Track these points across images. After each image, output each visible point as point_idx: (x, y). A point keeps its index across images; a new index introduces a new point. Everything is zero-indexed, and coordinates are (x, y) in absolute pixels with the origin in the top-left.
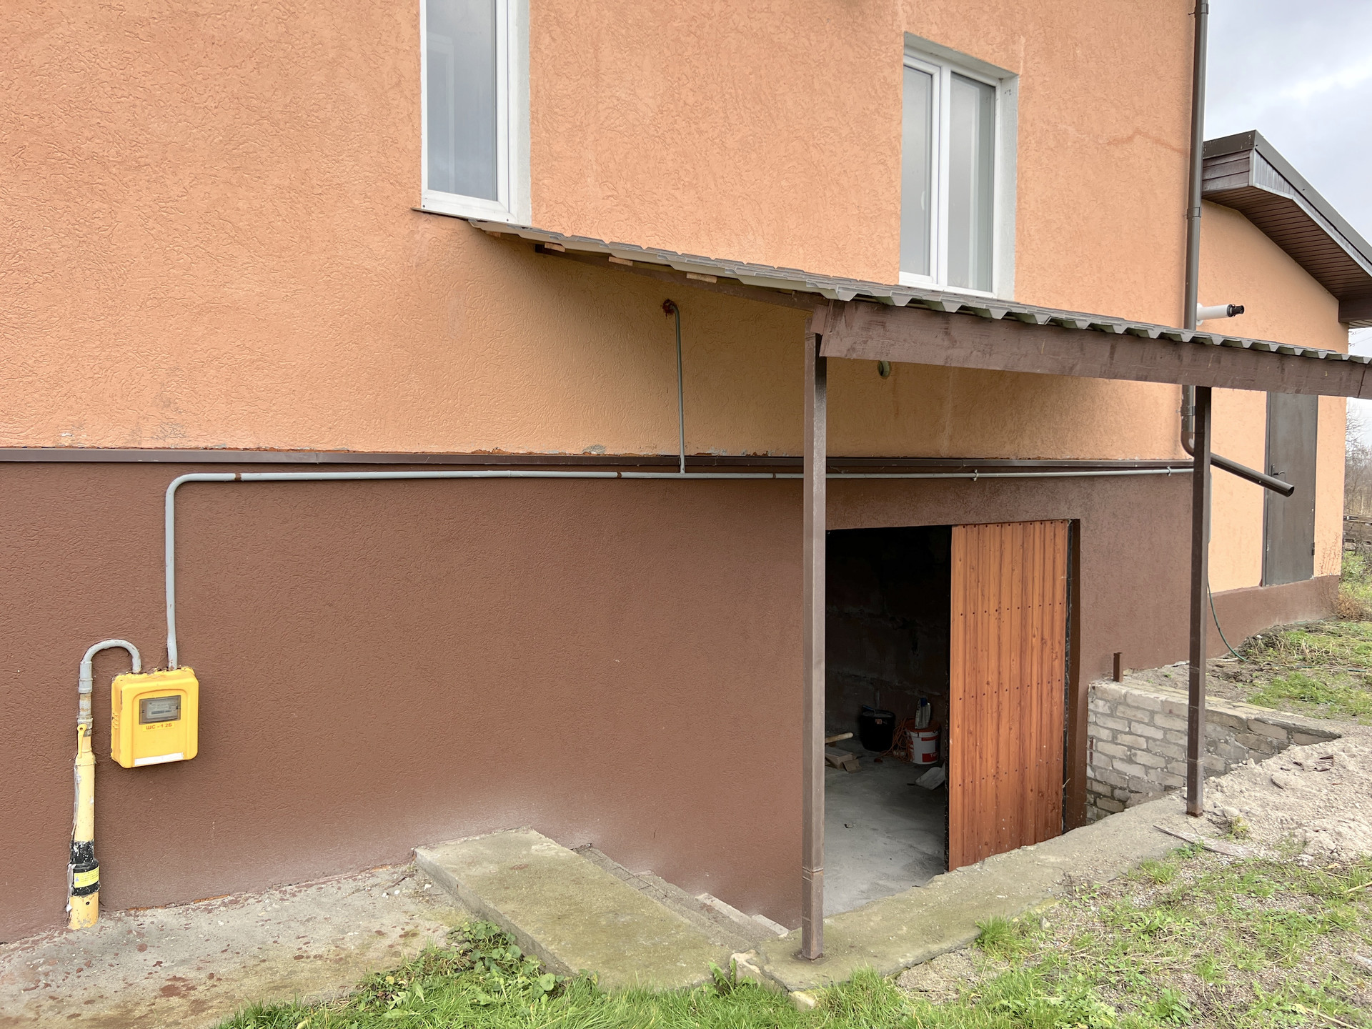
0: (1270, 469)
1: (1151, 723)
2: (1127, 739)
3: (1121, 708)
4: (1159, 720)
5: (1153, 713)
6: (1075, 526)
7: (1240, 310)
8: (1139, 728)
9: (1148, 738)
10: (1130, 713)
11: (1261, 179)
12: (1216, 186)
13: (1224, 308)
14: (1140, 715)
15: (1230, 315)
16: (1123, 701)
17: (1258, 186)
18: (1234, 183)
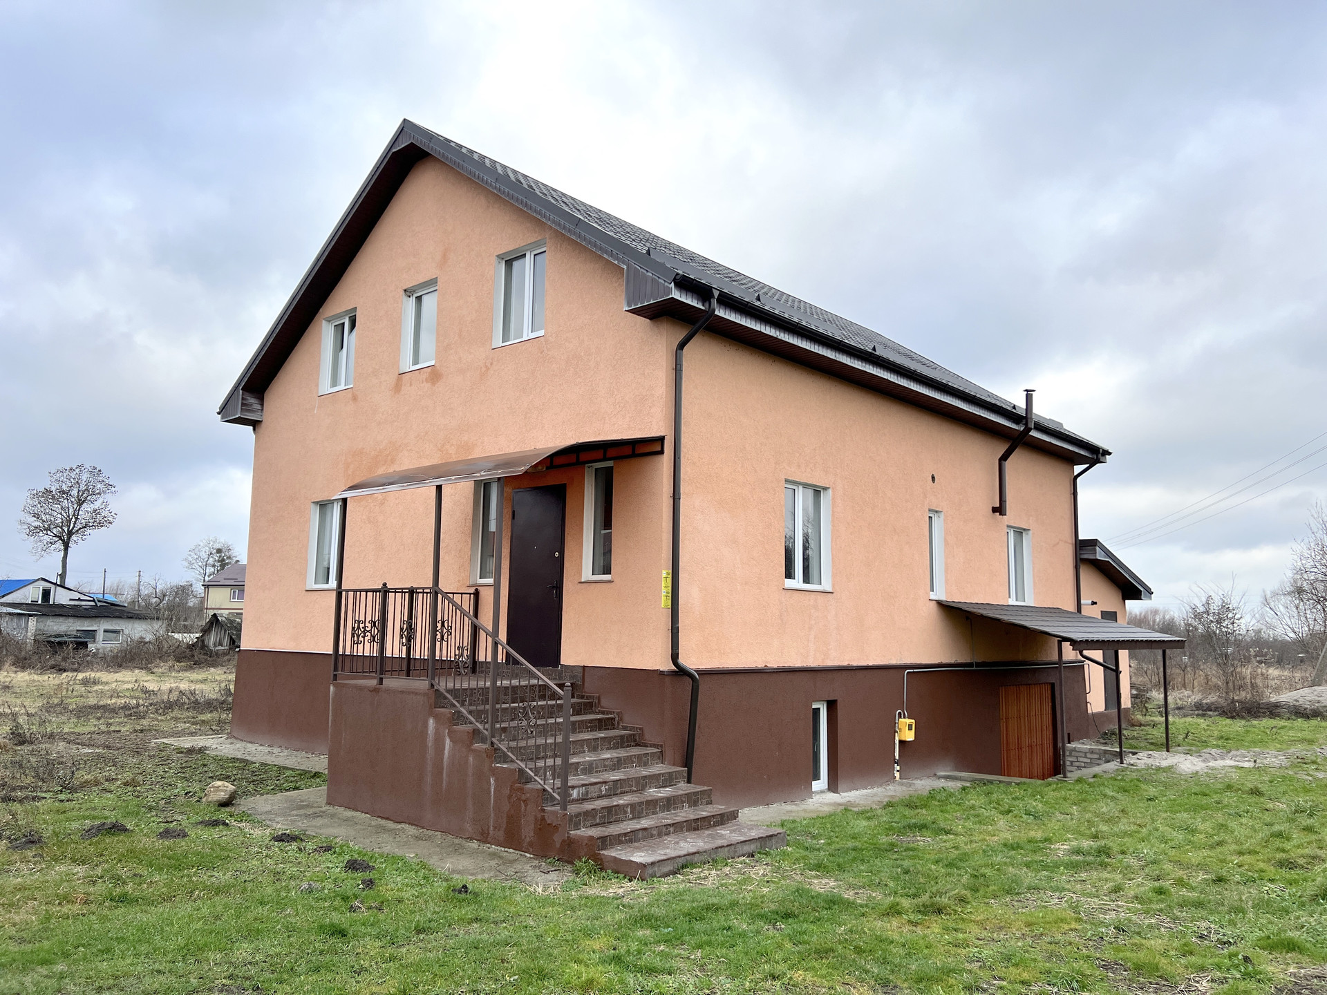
0: (1104, 661)
1: (1086, 757)
2: (1077, 764)
3: (1073, 753)
4: (1089, 755)
5: (1086, 753)
6: (1053, 685)
7: (1095, 603)
8: (1081, 759)
9: (1084, 763)
10: (1077, 754)
11: (1100, 556)
12: (1085, 556)
13: (1090, 602)
14: (1081, 754)
15: (1092, 604)
16: (1074, 750)
17: (1099, 558)
18: (1092, 557)
